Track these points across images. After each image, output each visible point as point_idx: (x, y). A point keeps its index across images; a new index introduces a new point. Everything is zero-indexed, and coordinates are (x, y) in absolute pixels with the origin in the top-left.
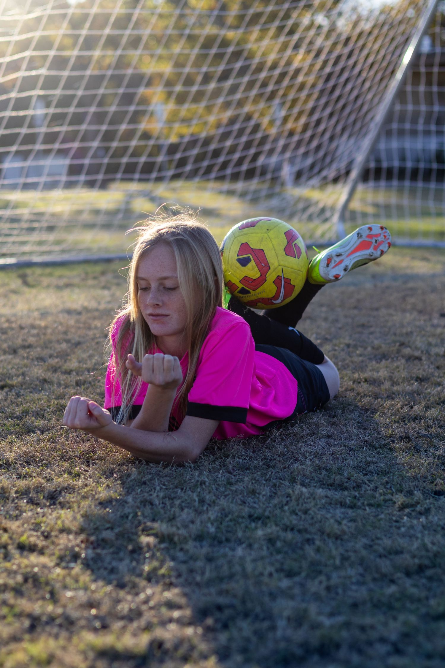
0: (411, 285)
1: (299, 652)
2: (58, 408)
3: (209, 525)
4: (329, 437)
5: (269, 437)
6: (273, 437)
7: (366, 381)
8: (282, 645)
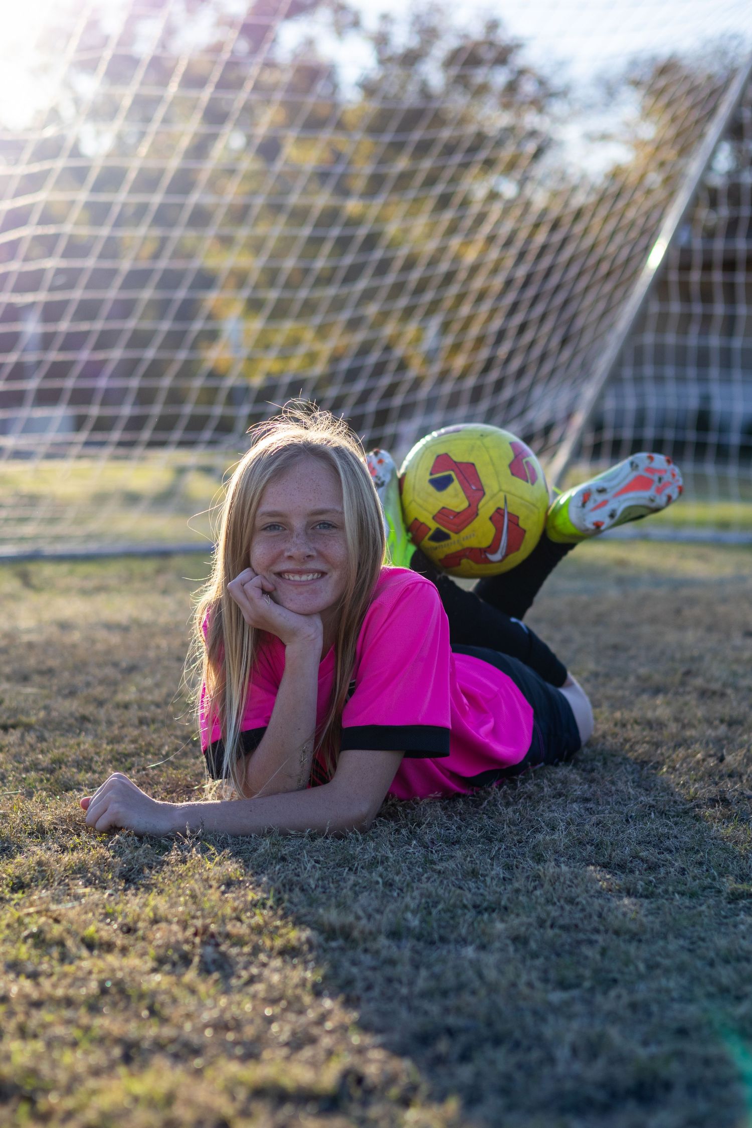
0: (685, 592)
1: (600, 1096)
2: (113, 757)
3: (409, 915)
4: (587, 800)
5: (485, 799)
6: (491, 798)
7: (636, 722)
8: (569, 1085)
